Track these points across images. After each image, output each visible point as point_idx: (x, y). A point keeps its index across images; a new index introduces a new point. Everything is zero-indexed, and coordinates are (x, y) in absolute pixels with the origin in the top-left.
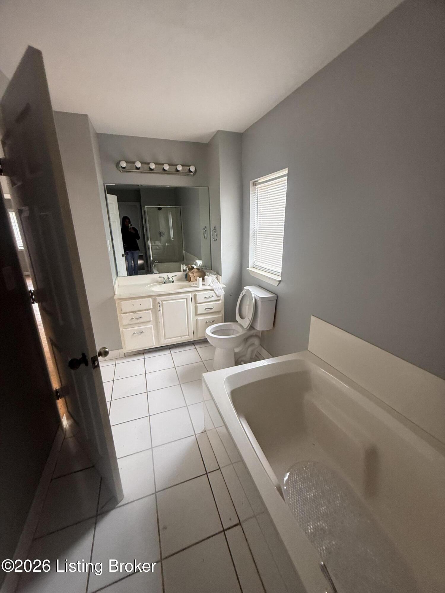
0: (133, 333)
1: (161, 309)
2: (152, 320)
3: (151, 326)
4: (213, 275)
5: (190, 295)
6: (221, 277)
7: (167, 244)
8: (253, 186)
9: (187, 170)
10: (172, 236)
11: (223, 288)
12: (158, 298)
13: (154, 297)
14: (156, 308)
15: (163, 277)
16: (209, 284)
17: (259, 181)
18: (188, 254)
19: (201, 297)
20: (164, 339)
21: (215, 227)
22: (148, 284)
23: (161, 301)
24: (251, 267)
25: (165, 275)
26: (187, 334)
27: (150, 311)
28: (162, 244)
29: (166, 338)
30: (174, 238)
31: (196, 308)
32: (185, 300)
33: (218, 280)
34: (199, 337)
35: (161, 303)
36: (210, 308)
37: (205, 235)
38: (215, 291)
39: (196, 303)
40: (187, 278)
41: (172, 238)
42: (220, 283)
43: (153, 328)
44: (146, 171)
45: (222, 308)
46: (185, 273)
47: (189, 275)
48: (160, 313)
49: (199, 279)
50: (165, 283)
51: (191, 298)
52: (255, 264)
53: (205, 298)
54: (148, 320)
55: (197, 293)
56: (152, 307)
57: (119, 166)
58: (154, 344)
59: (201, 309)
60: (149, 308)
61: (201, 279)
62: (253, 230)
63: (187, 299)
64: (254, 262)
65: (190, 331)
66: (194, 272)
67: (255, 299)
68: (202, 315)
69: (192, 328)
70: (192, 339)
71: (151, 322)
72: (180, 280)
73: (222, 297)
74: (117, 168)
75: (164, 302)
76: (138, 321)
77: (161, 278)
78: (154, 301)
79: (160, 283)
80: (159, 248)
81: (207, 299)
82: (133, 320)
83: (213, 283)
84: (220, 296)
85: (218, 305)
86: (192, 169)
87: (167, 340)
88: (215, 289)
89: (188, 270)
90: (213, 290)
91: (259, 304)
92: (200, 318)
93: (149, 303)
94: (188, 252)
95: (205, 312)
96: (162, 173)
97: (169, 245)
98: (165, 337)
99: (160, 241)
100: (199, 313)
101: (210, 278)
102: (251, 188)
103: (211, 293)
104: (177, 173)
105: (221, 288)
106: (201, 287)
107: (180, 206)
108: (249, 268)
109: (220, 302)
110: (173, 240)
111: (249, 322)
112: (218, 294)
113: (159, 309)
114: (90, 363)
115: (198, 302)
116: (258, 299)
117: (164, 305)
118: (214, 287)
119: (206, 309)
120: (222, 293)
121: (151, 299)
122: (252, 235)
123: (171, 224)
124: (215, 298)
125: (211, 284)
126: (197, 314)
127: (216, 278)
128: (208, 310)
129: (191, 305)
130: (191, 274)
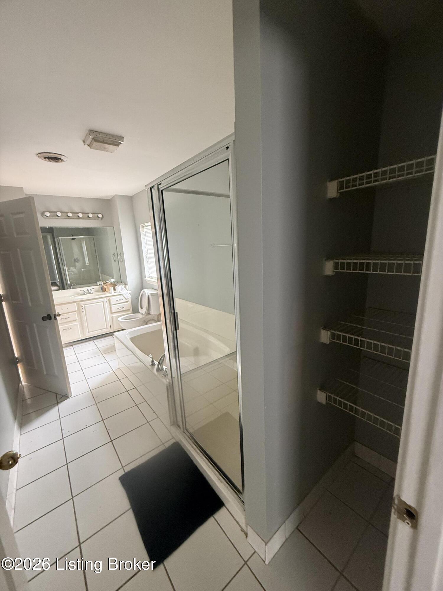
0: (63, 329)
1: (84, 310)
2: (77, 319)
3: (77, 323)
4: (122, 286)
5: (106, 300)
6: (127, 286)
7: (82, 269)
8: (142, 227)
9: (96, 217)
10: (87, 261)
11: (129, 293)
12: (81, 303)
13: (78, 302)
14: (80, 311)
15: (84, 290)
16: (119, 291)
17: (146, 225)
18: (103, 275)
19: (114, 300)
20: (88, 332)
21: (120, 253)
22: (71, 296)
23: (84, 305)
24: (148, 278)
25: (85, 289)
26: (106, 327)
27: (76, 313)
28: (77, 270)
29: (90, 331)
30: (89, 263)
31: (111, 308)
32: (102, 303)
33: (126, 288)
34: (115, 329)
35: (84, 306)
36: (121, 308)
37: (115, 259)
38: (124, 296)
39: (110, 305)
40: (103, 289)
41: (88, 264)
42: (127, 290)
43: (78, 325)
44: (66, 218)
45: (131, 308)
46: (101, 286)
47: (104, 287)
48: (83, 314)
49: (111, 289)
50: (85, 294)
51: (107, 302)
52: (150, 275)
53: (117, 300)
54: (75, 319)
55: (111, 298)
56: (77, 310)
57: (44, 214)
58: (81, 337)
59: (114, 308)
60: (75, 310)
61: (113, 288)
62: (146, 254)
63: (103, 302)
64: (149, 275)
65: (108, 325)
66: (108, 285)
67: (148, 295)
68: (116, 313)
69: (109, 323)
70: (109, 331)
71: (76, 321)
72: (97, 291)
73: (129, 300)
74: (42, 217)
75: (86, 306)
76: (67, 320)
77: (82, 291)
78: (78, 305)
79: (81, 294)
80: (75, 273)
81: (119, 301)
82: (63, 320)
83: (122, 291)
84: (128, 299)
85: (128, 305)
86: (100, 216)
87: (90, 333)
88: (124, 294)
89: (103, 284)
90: (123, 295)
91: (150, 297)
92: (114, 315)
93: (75, 307)
94: (103, 274)
95: (118, 310)
96: (78, 219)
97: (84, 270)
98: (88, 330)
99: (75, 267)
100: (113, 311)
101: (119, 288)
102: (141, 229)
103: (121, 297)
104: (89, 218)
105: (128, 294)
106: (113, 294)
107: (93, 236)
108: (146, 278)
109: (129, 303)
110: (89, 266)
111: (146, 309)
112: (126, 297)
113: (82, 310)
114: (53, 317)
115: (112, 304)
116: (149, 295)
117: (86, 307)
118: (123, 293)
119: (118, 308)
120: (129, 297)
121: (75, 304)
122: (146, 257)
123: (85, 251)
124: (124, 300)
125: (121, 291)
126: (111, 313)
127: (124, 287)
128: (120, 309)
129: (107, 306)
130: (105, 286)
